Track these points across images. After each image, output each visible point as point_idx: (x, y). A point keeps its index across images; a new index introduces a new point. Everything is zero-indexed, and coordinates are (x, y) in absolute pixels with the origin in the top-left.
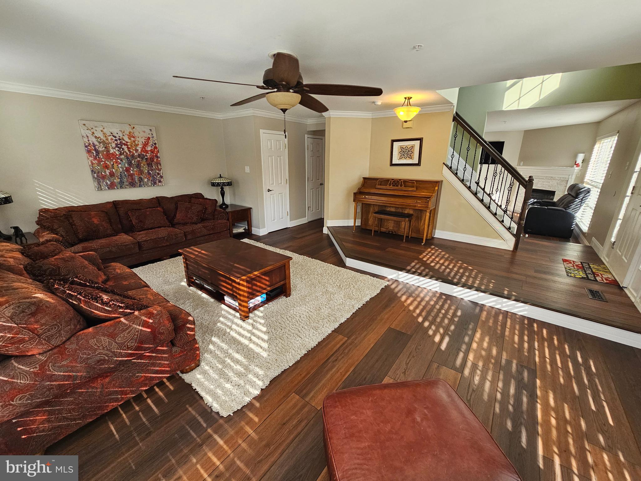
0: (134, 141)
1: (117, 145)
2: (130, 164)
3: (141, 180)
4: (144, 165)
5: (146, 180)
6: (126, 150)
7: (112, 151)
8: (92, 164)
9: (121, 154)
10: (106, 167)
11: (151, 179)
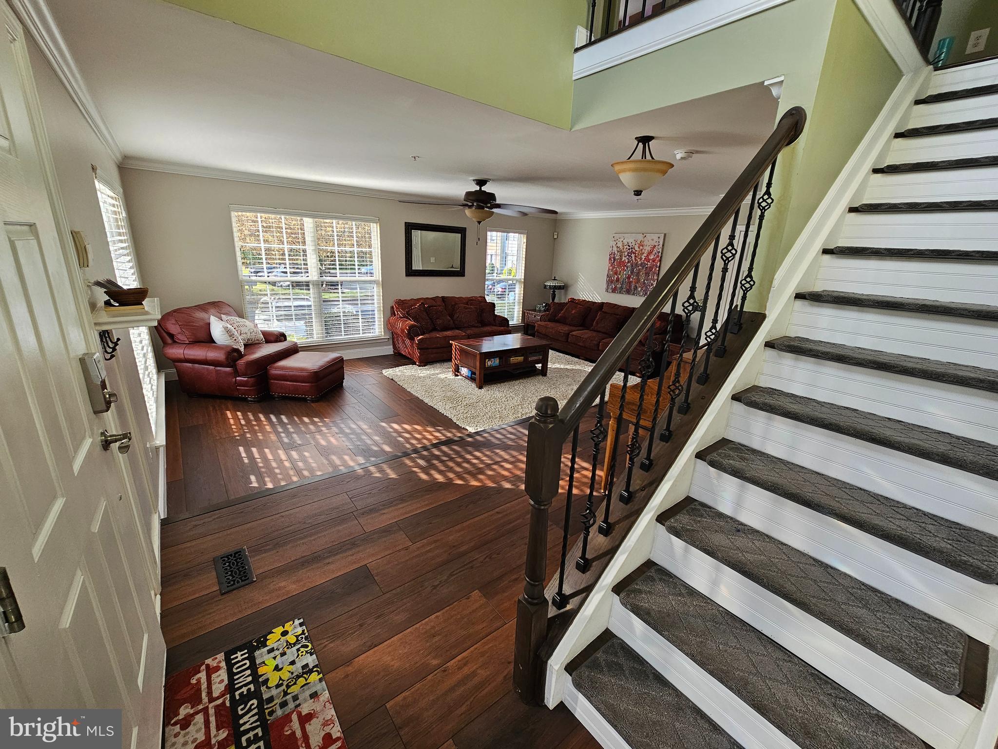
0: (642, 250)
1: (628, 253)
2: (632, 272)
3: (636, 288)
4: (643, 274)
5: (639, 289)
6: (633, 258)
7: (624, 259)
8: (609, 269)
9: (628, 262)
10: (616, 273)
11: (644, 289)
